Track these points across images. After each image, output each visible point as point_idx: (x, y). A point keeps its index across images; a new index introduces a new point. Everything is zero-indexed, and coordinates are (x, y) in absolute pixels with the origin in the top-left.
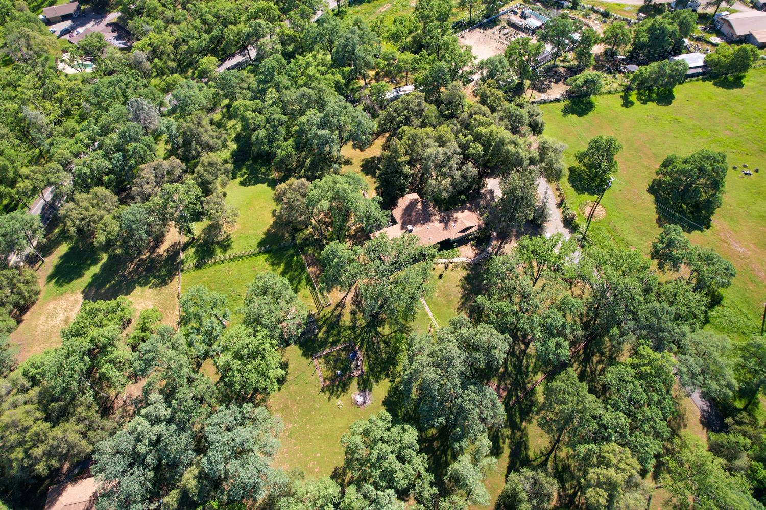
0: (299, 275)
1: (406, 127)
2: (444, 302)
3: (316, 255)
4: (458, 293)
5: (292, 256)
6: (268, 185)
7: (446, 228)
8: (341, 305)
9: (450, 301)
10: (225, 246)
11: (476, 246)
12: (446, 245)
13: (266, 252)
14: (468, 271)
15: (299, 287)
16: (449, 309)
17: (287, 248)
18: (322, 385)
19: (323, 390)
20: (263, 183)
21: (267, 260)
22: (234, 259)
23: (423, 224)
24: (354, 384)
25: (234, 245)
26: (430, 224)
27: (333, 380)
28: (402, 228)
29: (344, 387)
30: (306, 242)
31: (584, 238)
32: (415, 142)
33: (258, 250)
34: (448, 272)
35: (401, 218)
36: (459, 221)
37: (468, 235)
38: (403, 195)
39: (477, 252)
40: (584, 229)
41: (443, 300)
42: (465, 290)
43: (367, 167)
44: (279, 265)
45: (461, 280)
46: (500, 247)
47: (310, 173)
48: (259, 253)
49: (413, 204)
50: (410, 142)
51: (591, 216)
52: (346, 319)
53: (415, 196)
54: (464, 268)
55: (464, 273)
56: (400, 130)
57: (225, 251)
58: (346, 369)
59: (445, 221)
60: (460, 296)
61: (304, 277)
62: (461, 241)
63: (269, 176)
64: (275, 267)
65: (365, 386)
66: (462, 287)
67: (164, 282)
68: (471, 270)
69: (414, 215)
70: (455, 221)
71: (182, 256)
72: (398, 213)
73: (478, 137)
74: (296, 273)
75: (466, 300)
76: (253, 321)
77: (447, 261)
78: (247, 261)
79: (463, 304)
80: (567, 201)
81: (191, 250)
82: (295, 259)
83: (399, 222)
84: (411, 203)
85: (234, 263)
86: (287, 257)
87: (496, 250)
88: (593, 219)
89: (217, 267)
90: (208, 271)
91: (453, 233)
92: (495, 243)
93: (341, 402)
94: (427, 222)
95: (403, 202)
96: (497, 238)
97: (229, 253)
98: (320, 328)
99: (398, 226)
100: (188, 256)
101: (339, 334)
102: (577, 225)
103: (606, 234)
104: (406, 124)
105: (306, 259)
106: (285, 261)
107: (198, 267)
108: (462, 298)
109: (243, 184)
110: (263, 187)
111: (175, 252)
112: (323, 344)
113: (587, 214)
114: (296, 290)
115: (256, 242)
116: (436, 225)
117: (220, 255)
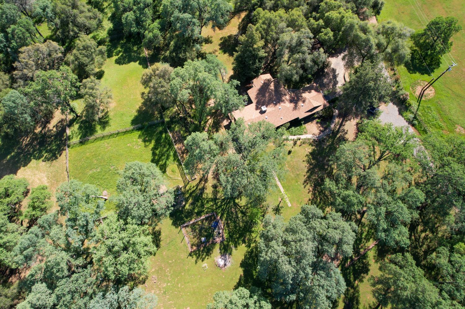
0: (167, 151)
1: (260, 9)
2: (293, 176)
3: (182, 132)
4: (304, 167)
5: (161, 133)
6: (140, 64)
7: (295, 108)
8: (204, 179)
9: (298, 175)
10: (104, 123)
11: (321, 123)
12: (296, 123)
13: (139, 129)
14: (314, 147)
15: (168, 162)
16: (297, 182)
17: (157, 125)
18: (190, 250)
19: (190, 255)
20: (135, 61)
21: (140, 137)
22: (111, 136)
23: (276, 104)
24: (217, 250)
25: (111, 122)
26: (282, 104)
27: (198, 246)
28: (257, 108)
29: (208, 251)
30: (173, 120)
31: (415, 118)
32: (269, 26)
33: (132, 127)
34: (296, 148)
35: (256, 98)
36: (307, 101)
37: (314, 114)
38: (257, 76)
39: (321, 129)
40: (416, 108)
41: (291, 174)
42: (310, 165)
43: (225, 45)
44: (150, 141)
45: (307, 155)
46: (341, 125)
47: (174, 54)
48: (133, 130)
49: (266, 85)
50: (265, 27)
51: (421, 95)
52: (209, 192)
53: (268, 76)
54: (310, 144)
55: (309, 149)
56: (255, 13)
57: (104, 128)
58: (209, 236)
59: (295, 101)
60: (306, 170)
61: (172, 154)
62: (308, 119)
63: (140, 54)
64: (147, 144)
65: (226, 250)
66: (308, 162)
67: (54, 156)
68: (316, 146)
69: (267, 95)
70: (304, 102)
71: (68, 132)
72: (253, 93)
74: (165, 149)
75: (311, 174)
77: (295, 137)
78: (122, 137)
79: (309, 177)
80: (401, 80)
81: (76, 126)
82: (164, 136)
83: (254, 101)
84: (264, 83)
85: (112, 140)
86: (157, 134)
87: (338, 127)
88: (423, 99)
89: (98, 143)
90: (91, 147)
91: (301, 114)
92: (337, 120)
93: (205, 264)
94: (279, 103)
95: (258, 82)
96: (339, 116)
97: (108, 130)
98: (187, 200)
99: (253, 105)
100: (73, 131)
101: (202, 205)
102: (410, 105)
103: (435, 113)
105: (173, 136)
106: (155, 138)
107: (82, 143)
108: (308, 172)
109: (118, 62)
110: (135, 66)
111: (63, 127)
112: (190, 214)
113: (418, 93)
114: (163, 169)
115: (129, 119)
116: (286, 105)
117: (99, 132)
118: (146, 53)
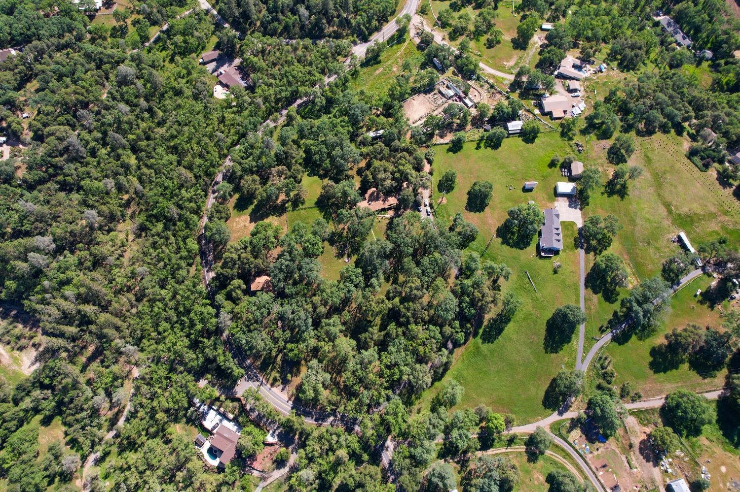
2: (380, 231)
3: (336, 209)
4: (384, 228)
5: (327, 209)
6: (319, 177)
7: (384, 204)
8: (343, 229)
9: (382, 231)
10: (303, 203)
11: (394, 211)
12: (383, 210)
13: (318, 207)
14: (390, 220)
16: (381, 233)
17: (325, 206)
18: (335, 255)
19: (335, 257)
20: (317, 176)
21: (318, 210)
22: (305, 209)
24: (346, 256)
25: (306, 203)
26: (379, 201)
27: (339, 254)
28: (368, 202)
29: (342, 256)
30: (333, 204)
31: (435, 212)
33: (315, 206)
34: (383, 220)
35: (368, 198)
37: (392, 207)
38: (370, 189)
39: (394, 213)
40: (436, 208)
43: (359, 172)
44: (322, 212)
45: (386, 223)
49: (373, 193)
52: (345, 234)
53: (375, 189)
54: (388, 219)
55: (387, 221)
58: (343, 251)
59: (384, 201)
61: (331, 218)
62: (389, 209)
63: (319, 173)
65: (349, 256)
66: (386, 226)
67: (281, 215)
69: (373, 197)
70: (388, 201)
71: (287, 205)
72: (367, 196)
73: (399, 171)
74: (328, 216)
75: (387, 231)
76: (315, 233)
77: (383, 216)
78: (311, 209)
80: (433, 196)
81: (290, 203)
86: (325, 209)
87: (402, 213)
89: (300, 211)
90: (296, 213)
91: (386, 206)
92: (402, 210)
93: (340, 261)
94: (377, 201)
95: (370, 191)
97: (304, 206)
98: (336, 236)
99: (366, 201)
100: (288, 205)
101: (342, 239)
102: (434, 206)
103: (443, 211)
104: (374, 158)
105: (332, 211)
106: (324, 211)
107: (293, 210)
108: (385, 230)
109: (309, 175)
110: (316, 178)
111: (284, 202)
112: (336, 242)
113: (439, 202)
114: (328, 223)
115: (314, 202)
116: (381, 202)
117: (301, 207)
118: (322, 172)
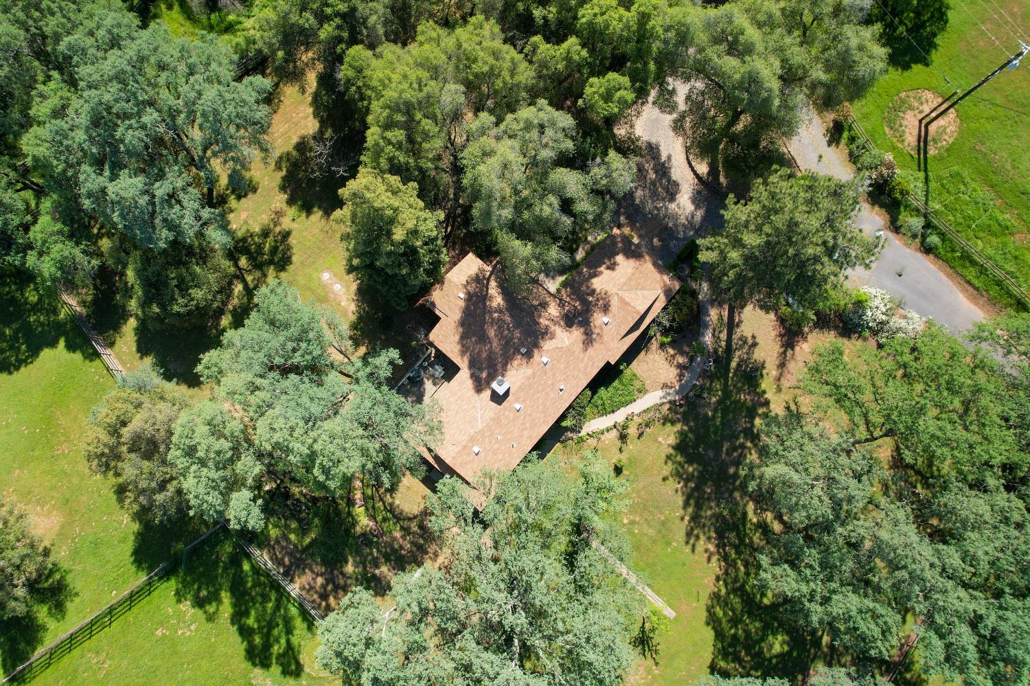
0: (278, 607)
2: (651, 532)
3: (292, 537)
4: (672, 495)
5: (235, 561)
6: (71, 347)
7: (589, 340)
9: (663, 523)
10: (53, 592)
11: (673, 344)
13: (166, 575)
14: (678, 427)
15: (295, 640)
16: (668, 543)
17: (212, 541)
20: (53, 344)
21: (179, 596)
23: (529, 355)
25: (75, 582)
26: (547, 345)
28: (479, 386)
31: (928, 225)
33: (143, 578)
34: (632, 446)
35: (463, 353)
36: (614, 303)
37: (648, 328)
38: (440, 280)
39: (681, 360)
40: (920, 194)
41: (646, 530)
42: (687, 481)
44: (214, 597)
45: (669, 457)
46: (732, 325)
48: (149, 583)
49: (476, 300)
51: (923, 141)
53: (471, 265)
54: (666, 420)
55: (668, 437)
57: (59, 609)
59: (580, 318)
60: (680, 500)
61: (294, 611)
63: (55, 311)
64: (211, 609)
66: (678, 475)
68: (685, 420)
69: (492, 333)
70: (606, 309)
72: (446, 337)
74: (270, 605)
75: (699, 507)
77: (619, 416)
78: (129, 617)
79: (695, 518)
82: (246, 567)
83: (463, 363)
84: (470, 297)
85: (102, 638)
86: (225, 569)
87: (724, 336)
88: (932, 152)
89: (67, 662)
91: (611, 348)
92: (713, 314)
94: (536, 345)
95: (449, 299)
96: (717, 301)
97: (78, 614)
99: (464, 375)
102: (904, 193)
103: (982, 193)
104: (353, 41)
105: (274, 559)
106: (226, 585)
107: (15, 679)
108: (686, 505)
113: (911, 138)
116: (564, 339)
117: (55, 631)
118: (72, 304)
